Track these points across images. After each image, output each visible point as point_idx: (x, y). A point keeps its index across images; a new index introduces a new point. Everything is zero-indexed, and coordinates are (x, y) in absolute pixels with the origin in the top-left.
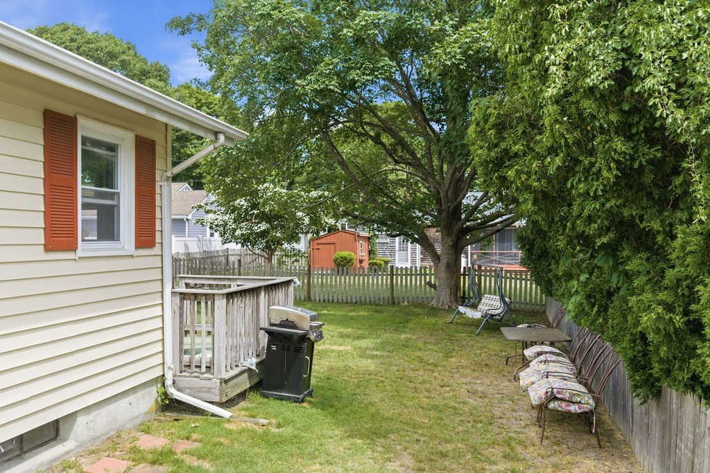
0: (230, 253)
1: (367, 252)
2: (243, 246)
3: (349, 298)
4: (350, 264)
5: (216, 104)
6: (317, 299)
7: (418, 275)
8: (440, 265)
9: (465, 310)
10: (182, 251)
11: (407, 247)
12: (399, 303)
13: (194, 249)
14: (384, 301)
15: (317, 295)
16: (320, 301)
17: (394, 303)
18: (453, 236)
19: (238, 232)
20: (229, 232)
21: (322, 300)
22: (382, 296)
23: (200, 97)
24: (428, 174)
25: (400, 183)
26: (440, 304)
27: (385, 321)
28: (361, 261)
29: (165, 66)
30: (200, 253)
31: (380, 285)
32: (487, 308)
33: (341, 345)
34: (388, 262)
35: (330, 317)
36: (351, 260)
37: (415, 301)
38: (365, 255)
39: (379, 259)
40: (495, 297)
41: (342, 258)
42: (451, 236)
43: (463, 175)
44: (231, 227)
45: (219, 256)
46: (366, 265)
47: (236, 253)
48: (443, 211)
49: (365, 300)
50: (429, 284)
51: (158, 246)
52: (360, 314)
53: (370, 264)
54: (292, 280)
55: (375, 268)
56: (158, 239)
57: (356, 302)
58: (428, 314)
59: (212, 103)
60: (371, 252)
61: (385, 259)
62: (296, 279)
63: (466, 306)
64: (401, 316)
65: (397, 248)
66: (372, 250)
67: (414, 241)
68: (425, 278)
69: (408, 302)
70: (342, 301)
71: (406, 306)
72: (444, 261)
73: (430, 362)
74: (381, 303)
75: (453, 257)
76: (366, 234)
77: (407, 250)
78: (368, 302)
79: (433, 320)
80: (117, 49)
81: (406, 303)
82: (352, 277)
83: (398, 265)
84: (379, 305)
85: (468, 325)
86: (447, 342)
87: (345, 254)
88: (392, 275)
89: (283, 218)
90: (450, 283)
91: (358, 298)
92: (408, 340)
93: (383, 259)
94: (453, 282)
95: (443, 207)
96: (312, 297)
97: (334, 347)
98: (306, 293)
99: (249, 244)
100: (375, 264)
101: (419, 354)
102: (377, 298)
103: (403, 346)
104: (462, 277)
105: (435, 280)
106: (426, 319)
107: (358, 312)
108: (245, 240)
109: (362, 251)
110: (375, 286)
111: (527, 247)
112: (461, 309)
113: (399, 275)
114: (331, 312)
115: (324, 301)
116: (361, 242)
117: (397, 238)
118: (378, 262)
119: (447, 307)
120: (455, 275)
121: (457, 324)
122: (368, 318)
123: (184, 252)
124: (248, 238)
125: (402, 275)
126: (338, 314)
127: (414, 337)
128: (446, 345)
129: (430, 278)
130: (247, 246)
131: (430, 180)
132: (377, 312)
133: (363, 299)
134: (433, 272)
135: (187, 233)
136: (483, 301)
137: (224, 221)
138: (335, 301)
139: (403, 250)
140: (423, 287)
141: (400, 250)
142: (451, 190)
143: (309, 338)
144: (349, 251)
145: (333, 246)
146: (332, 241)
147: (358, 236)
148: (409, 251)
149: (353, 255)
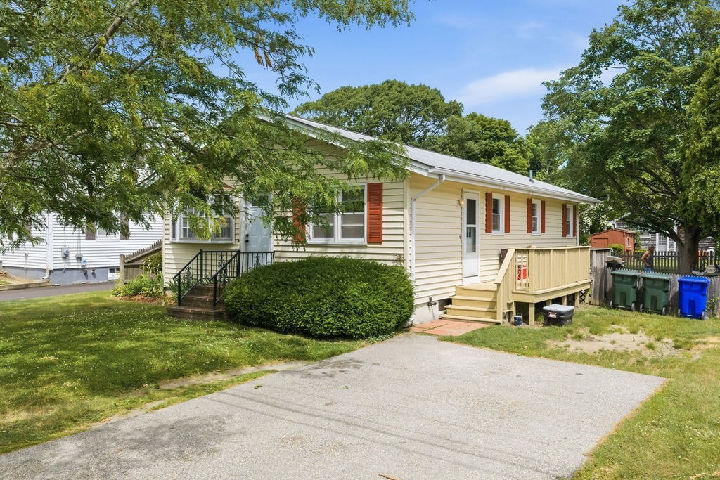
1: (633, 245)
5: (497, 128)
8: (684, 251)
11: (664, 241)
23: (484, 123)
28: (628, 251)
29: (461, 103)
36: (620, 250)
38: (631, 247)
41: (613, 249)
59: (493, 127)
60: (635, 245)
65: (657, 242)
66: (636, 243)
67: (667, 235)
76: (632, 232)
77: (666, 244)
80: (429, 98)
87: (615, 246)
100: (639, 253)
109: (628, 244)
116: (628, 237)
117: (657, 235)
139: (663, 244)
141: (660, 244)
144: (619, 244)
145: (606, 240)
146: (606, 237)
147: (626, 233)
148: (668, 244)
149: (622, 247)
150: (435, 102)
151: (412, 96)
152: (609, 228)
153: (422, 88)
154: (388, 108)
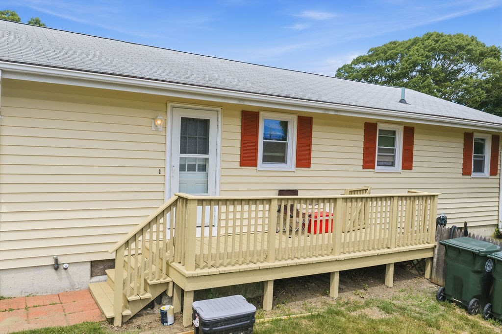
51: (498, 175)
56: (498, 172)
80: (464, 44)
150: (469, 47)
151: (446, 43)
153: (459, 36)
154: (422, 55)
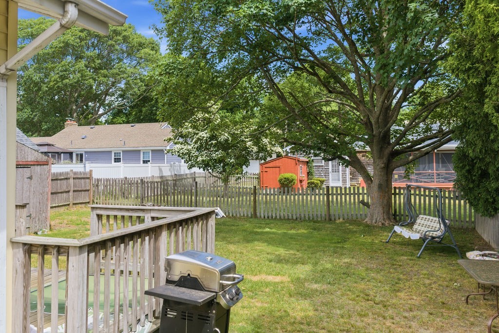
0: (196, 175)
1: (306, 173)
2: (204, 170)
3: (290, 215)
4: (292, 183)
6: (262, 216)
7: (352, 194)
8: (372, 185)
9: (401, 230)
10: (157, 174)
11: (338, 169)
12: (335, 219)
13: (167, 173)
14: (321, 217)
15: (262, 213)
16: (264, 217)
17: (330, 220)
18: (384, 159)
19: (200, 159)
20: (193, 159)
21: (266, 217)
22: (319, 213)
24: (360, 102)
25: (332, 114)
26: (374, 221)
27: (323, 240)
28: (301, 181)
30: (172, 176)
31: (317, 202)
32: (426, 229)
33: (278, 274)
34: (324, 181)
35: (271, 236)
36: (293, 180)
37: (350, 218)
38: (304, 176)
39: (316, 179)
40: (435, 219)
41: (285, 178)
42: (383, 158)
43: (391, 104)
44: (194, 155)
45: (188, 178)
46: (305, 184)
47: (201, 175)
48: (374, 136)
49: (305, 217)
50: (363, 202)
52: (299, 232)
53: (308, 183)
54: (214, 211)
55: (313, 186)
57: (297, 219)
58: (364, 232)
60: (309, 174)
61: (321, 179)
62: (218, 210)
63: (402, 225)
64: (338, 234)
65: (330, 170)
66: (310, 172)
68: (359, 197)
69: (344, 219)
70: (284, 217)
71: (341, 223)
72: (376, 182)
73: (377, 299)
74: (319, 219)
75: (385, 178)
76: (305, 159)
77: (339, 172)
78: (307, 219)
79: (369, 239)
81: (341, 220)
82: (292, 196)
83: (332, 184)
84: (317, 222)
85: (405, 245)
86: (390, 268)
87: (288, 175)
88: (328, 195)
89: (235, 146)
90: (383, 202)
91: (298, 216)
92: (349, 265)
93: (319, 179)
94: (385, 202)
95: (374, 133)
96: (258, 214)
97: (270, 278)
98: (252, 209)
99: (209, 168)
100: (313, 183)
101: (362, 286)
102: (315, 215)
103: (344, 274)
104: (393, 196)
105: (368, 199)
106: (362, 239)
107: (298, 230)
108: (206, 165)
109: (301, 173)
110: (313, 203)
111: (467, 168)
112: (397, 229)
113: (334, 194)
114: (273, 230)
115: (268, 217)
116: (300, 166)
117: (330, 162)
118: (315, 181)
119: (380, 224)
120: (387, 195)
121: (394, 243)
122: (307, 237)
123: (159, 175)
124: (208, 163)
125: (337, 194)
126: (279, 232)
127: (354, 261)
128: (389, 272)
129: (363, 197)
130: (208, 170)
131: (361, 108)
132: (315, 229)
133: (303, 216)
134: (365, 192)
135: (166, 160)
136: (418, 221)
137: (188, 150)
138: (278, 217)
139: (336, 172)
140: (357, 205)
141: (333, 172)
142: (381, 117)
143: (218, 304)
144: (292, 172)
145: (278, 169)
146: (278, 165)
147: (298, 161)
148: (341, 172)
149: (294, 176)
152: (279, 156)
